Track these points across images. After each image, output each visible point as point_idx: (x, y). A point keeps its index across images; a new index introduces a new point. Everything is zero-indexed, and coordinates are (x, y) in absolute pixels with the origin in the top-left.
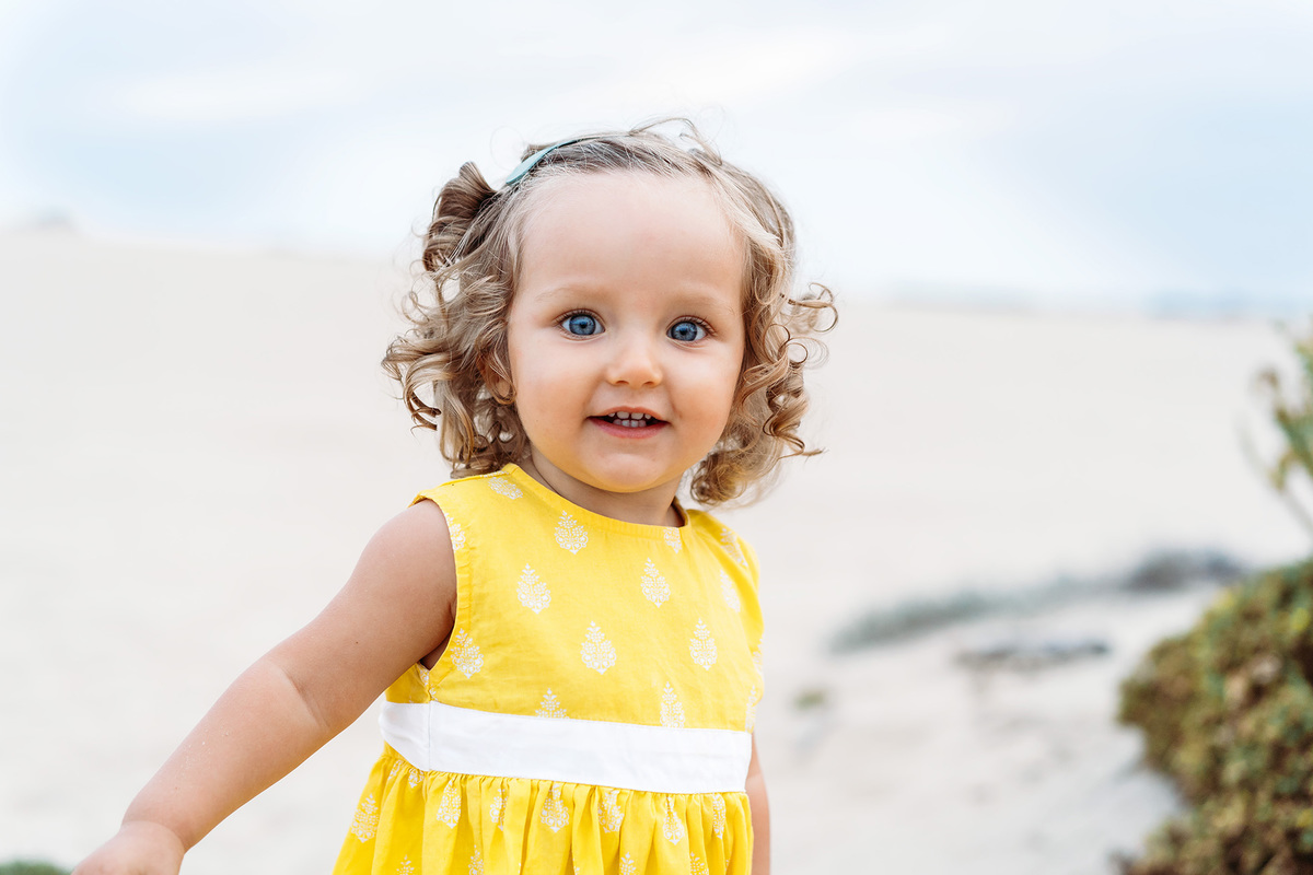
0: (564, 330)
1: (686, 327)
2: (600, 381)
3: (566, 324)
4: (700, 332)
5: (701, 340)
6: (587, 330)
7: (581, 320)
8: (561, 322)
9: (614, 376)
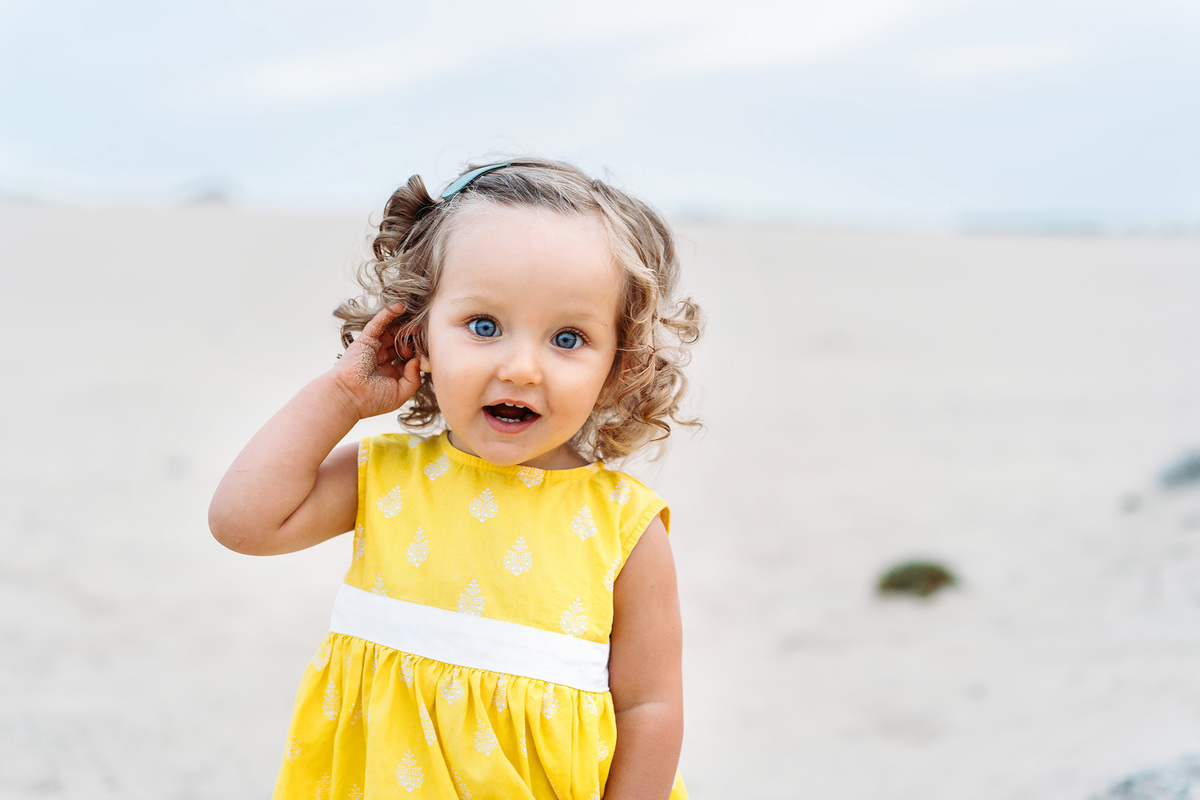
0: (469, 330)
1: (568, 337)
2: (492, 378)
3: (473, 326)
4: (579, 342)
5: (579, 348)
6: (489, 332)
7: (485, 325)
8: (468, 323)
9: (503, 375)
